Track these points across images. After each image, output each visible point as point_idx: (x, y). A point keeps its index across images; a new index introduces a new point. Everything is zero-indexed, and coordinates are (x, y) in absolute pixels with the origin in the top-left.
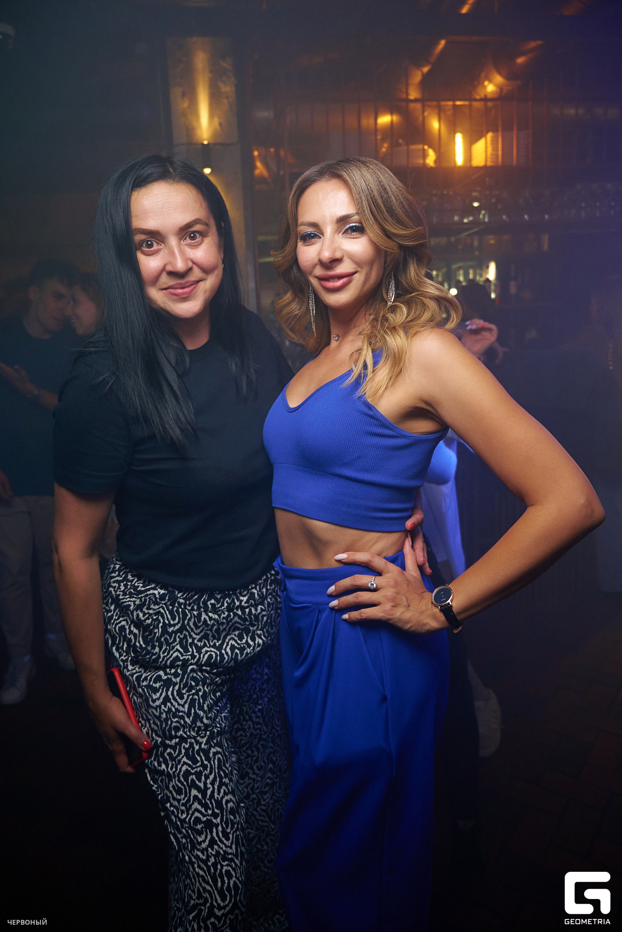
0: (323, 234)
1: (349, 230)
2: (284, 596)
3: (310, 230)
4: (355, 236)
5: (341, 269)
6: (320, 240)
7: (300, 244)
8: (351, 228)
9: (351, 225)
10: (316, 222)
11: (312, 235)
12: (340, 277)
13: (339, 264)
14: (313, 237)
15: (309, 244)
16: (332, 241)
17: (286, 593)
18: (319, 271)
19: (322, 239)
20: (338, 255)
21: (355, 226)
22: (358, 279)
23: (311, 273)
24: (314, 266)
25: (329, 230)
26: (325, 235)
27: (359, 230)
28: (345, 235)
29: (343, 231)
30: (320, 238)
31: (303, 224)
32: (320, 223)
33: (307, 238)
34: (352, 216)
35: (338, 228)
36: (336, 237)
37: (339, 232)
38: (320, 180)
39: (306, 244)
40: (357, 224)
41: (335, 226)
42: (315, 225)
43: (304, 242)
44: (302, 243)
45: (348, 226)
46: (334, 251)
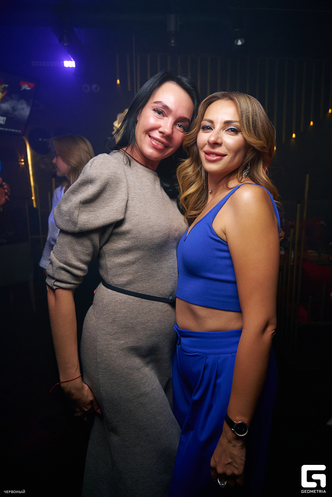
0: (214, 128)
1: (230, 130)
2: (179, 348)
3: (208, 124)
4: (232, 134)
5: (219, 150)
6: (212, 131)
7: (201, 131)
8: (231, 129)
9: (232, 127)
10: (213, 120)
11: (209, 127)
12: (217, 154)
13: (219, 147)
14: (209, 129)
15: (206, 132)
16: (218, 133)
17: (180, 346)
18: (207, 148)
19: (213, 131)
20: (219, 141)
21: (234, 129)
22: (226, 159)
23: (202, 148)
24: (204, 145)
25: (218, 126)
26: (215, 128)
27: (235, 131)
28: (227, 132)
29: (227, 129)
30: (213, 130)
31: (206, 120)
32: (215, 122)
33: (206, 128)
34: (234, 122)
35: (224, 127)
36: (221, 131)
37: (224, 130)
38: (222, 99)
39: (204, 131)
40: (236, 128)
41: (222, 125)
42: (211, 122)
43: (203, 130)
44: (202, 131)
45: (230, 128)
46: (218, 138)
